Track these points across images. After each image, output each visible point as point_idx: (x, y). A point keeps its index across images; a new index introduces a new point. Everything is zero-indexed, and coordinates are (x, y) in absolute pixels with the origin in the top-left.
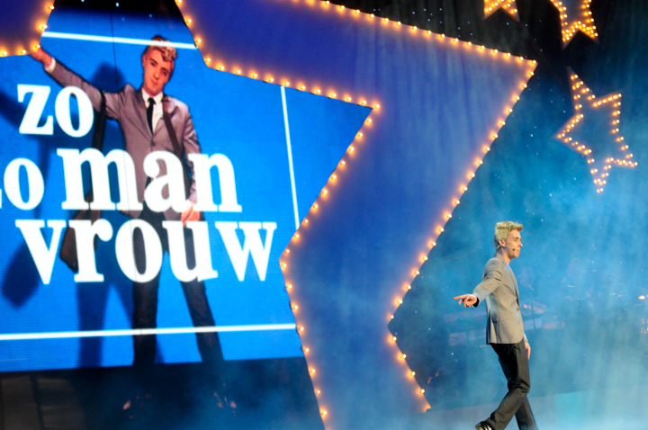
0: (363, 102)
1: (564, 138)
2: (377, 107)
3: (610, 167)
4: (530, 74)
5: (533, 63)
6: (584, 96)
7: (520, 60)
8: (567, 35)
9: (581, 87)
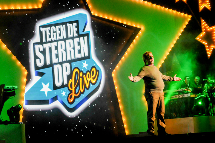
0: (138, 27)
1: (199, 39)
2: (143, 28)
3: (213, 48)
4: (189, 19)
5: (190, 16)
6: (205, 27)
7: (186, 15)
8: (201, 8)
9: (205, 24)
